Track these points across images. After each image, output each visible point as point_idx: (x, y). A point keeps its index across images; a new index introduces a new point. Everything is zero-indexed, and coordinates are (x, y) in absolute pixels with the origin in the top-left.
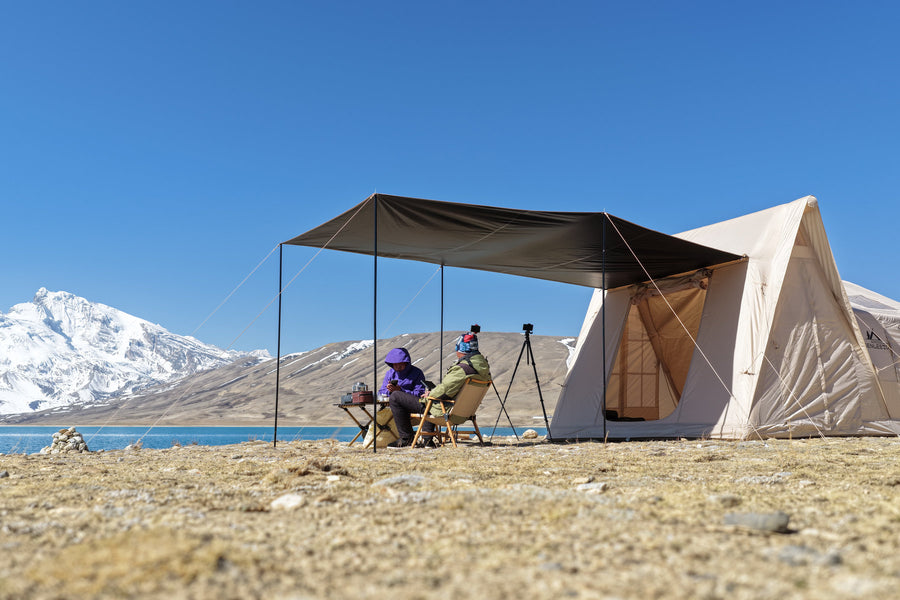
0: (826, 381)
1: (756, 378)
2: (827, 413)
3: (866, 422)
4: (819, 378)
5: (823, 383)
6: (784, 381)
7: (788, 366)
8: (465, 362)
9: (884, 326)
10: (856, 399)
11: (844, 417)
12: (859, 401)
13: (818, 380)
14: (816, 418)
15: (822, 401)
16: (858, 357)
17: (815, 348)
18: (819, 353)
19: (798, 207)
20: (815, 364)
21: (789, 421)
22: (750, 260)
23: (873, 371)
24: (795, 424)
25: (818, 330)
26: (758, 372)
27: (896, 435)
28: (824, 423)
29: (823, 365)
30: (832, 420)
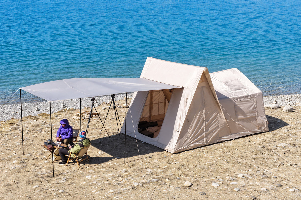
0: (206, 129)
1: (179, 133)
2: (205, 139)
3: (220, 138)
4: (203, 128)
5: (205, 129)
6: (190, 132)
7: (192, 126)
8: (80, 143)
9: (234, 102)
10: (218, 131)
11: (212, 139)
12: (219, 132)
13: (203, 129)
14: (200, 142)
15: (204, 135)
16: (220, 117)
17: (203, 118)
18: (204, 120)
19: (203, 69)
20: (202, 124)
21: (190, 145)
22: (184, 89)
23: (226, 121)
24: (192, 145)
25: (205, 112)
26: (180, 131)
27: (232, 140)
28: (203, 142)
29: (206, 123)
30: (206, 141)
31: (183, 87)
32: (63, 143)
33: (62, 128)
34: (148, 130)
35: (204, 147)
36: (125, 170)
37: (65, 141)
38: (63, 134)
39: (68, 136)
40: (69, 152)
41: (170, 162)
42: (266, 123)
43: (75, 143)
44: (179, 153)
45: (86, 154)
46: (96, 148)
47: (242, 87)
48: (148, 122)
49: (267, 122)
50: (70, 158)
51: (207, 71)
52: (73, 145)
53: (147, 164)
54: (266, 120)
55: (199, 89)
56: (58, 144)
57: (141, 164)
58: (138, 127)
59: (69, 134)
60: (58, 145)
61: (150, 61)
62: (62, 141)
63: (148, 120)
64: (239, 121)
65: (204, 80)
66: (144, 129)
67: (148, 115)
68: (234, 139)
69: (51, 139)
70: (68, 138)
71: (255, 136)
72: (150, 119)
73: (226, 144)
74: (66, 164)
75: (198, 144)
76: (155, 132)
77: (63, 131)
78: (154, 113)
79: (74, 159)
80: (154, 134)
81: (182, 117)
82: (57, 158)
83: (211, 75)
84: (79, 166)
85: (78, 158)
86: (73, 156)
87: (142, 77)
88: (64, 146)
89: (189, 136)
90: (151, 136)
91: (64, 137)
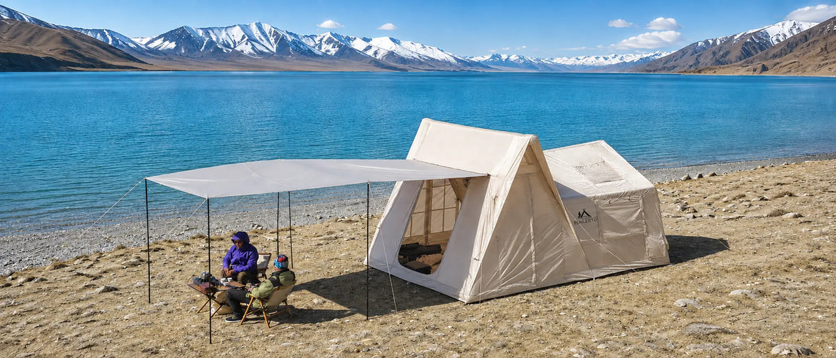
0: (535, 255)
1: (480, 262)
2: (534, 276)
3: (566, 275)
4: (531, 253)
5: (533, 257)
6: (501, 262)
7: (506, 251)
8: (275, 277)
9: (596, 204)
10: (561, 261)
11: (548, 276)
12: (564, 262)
13: (530, 256)
14: (525, 280)
15: (532, 269)
16: (567, 234)
17: (530, 235)
18: (532, 238)
19: (527, 138)
20: (528, 245)
21: (502, 286)
22: (491, 177)
23: (580, 241)
24: (507, 287)
25: (534, 222)
26: (481, 259)
27: (592, 279)
28: (530, 282)
29: (535, 245)
30: (537, 278)
31: (489, 175)
32: (235, 279)
33: (235, 249)
34: (420, 260)
35: (532, 291)
36: (365, 332)
37: (240, 275)
38: (236, 263)
39: (247, 266)
40: (248, 295)
41: (459, 318)
42: (664, 247)
43: (260, 280)
44: (478, 302)
45: (285, 301)
46: (309, 292)
47: (613, 177)
48: (421, 245)
49: (666, 245)
50: (251, 309)
51: (536, 141)
52: (256, 282)
53: (411, 321)
54: (664, 242)
55: (521, 178)
56: (225, 281)
57: (398, 322)
58: (400, 254)
59: (249, 262)
60: (225, 283)
61: (427, 127)
62: (234, 276)
63: (422, 242)
64: (605, 243)
65: (530, 161)
66: (413, 258)
67: (422, 232)
68: (596, 278)
69: (207, 272)
70: (246, 271)
71: (641, 273)
72: (427, 240)
73: (579, 287)
74: (239, 322)
75: (518, 285)
76: (435, 264)
77: (236, 256)
78: (435, 228)
79: (258, 312)
80: (433, 267)
81: (486, 232)
82: (221, 309)
83: (546, 152)
84: (269, 324)
85: (267, 310)
86: (257, 304)
87: (410, 156)
88: (236, 286)
89: (501, 269)
90: (427, 270)
91: (238, 268)
